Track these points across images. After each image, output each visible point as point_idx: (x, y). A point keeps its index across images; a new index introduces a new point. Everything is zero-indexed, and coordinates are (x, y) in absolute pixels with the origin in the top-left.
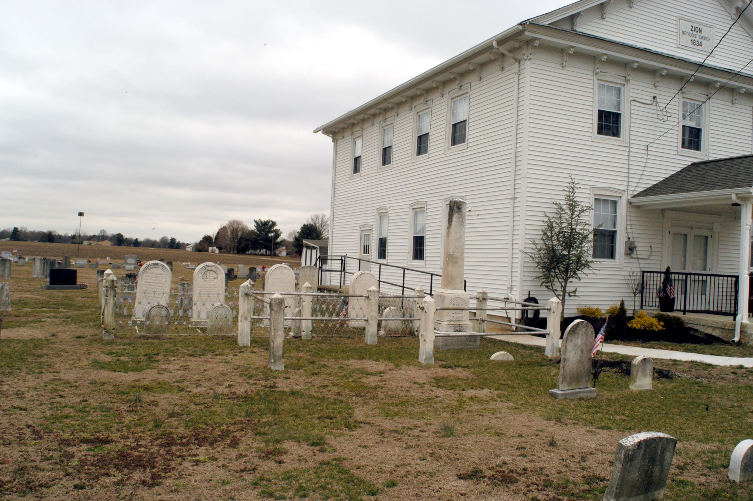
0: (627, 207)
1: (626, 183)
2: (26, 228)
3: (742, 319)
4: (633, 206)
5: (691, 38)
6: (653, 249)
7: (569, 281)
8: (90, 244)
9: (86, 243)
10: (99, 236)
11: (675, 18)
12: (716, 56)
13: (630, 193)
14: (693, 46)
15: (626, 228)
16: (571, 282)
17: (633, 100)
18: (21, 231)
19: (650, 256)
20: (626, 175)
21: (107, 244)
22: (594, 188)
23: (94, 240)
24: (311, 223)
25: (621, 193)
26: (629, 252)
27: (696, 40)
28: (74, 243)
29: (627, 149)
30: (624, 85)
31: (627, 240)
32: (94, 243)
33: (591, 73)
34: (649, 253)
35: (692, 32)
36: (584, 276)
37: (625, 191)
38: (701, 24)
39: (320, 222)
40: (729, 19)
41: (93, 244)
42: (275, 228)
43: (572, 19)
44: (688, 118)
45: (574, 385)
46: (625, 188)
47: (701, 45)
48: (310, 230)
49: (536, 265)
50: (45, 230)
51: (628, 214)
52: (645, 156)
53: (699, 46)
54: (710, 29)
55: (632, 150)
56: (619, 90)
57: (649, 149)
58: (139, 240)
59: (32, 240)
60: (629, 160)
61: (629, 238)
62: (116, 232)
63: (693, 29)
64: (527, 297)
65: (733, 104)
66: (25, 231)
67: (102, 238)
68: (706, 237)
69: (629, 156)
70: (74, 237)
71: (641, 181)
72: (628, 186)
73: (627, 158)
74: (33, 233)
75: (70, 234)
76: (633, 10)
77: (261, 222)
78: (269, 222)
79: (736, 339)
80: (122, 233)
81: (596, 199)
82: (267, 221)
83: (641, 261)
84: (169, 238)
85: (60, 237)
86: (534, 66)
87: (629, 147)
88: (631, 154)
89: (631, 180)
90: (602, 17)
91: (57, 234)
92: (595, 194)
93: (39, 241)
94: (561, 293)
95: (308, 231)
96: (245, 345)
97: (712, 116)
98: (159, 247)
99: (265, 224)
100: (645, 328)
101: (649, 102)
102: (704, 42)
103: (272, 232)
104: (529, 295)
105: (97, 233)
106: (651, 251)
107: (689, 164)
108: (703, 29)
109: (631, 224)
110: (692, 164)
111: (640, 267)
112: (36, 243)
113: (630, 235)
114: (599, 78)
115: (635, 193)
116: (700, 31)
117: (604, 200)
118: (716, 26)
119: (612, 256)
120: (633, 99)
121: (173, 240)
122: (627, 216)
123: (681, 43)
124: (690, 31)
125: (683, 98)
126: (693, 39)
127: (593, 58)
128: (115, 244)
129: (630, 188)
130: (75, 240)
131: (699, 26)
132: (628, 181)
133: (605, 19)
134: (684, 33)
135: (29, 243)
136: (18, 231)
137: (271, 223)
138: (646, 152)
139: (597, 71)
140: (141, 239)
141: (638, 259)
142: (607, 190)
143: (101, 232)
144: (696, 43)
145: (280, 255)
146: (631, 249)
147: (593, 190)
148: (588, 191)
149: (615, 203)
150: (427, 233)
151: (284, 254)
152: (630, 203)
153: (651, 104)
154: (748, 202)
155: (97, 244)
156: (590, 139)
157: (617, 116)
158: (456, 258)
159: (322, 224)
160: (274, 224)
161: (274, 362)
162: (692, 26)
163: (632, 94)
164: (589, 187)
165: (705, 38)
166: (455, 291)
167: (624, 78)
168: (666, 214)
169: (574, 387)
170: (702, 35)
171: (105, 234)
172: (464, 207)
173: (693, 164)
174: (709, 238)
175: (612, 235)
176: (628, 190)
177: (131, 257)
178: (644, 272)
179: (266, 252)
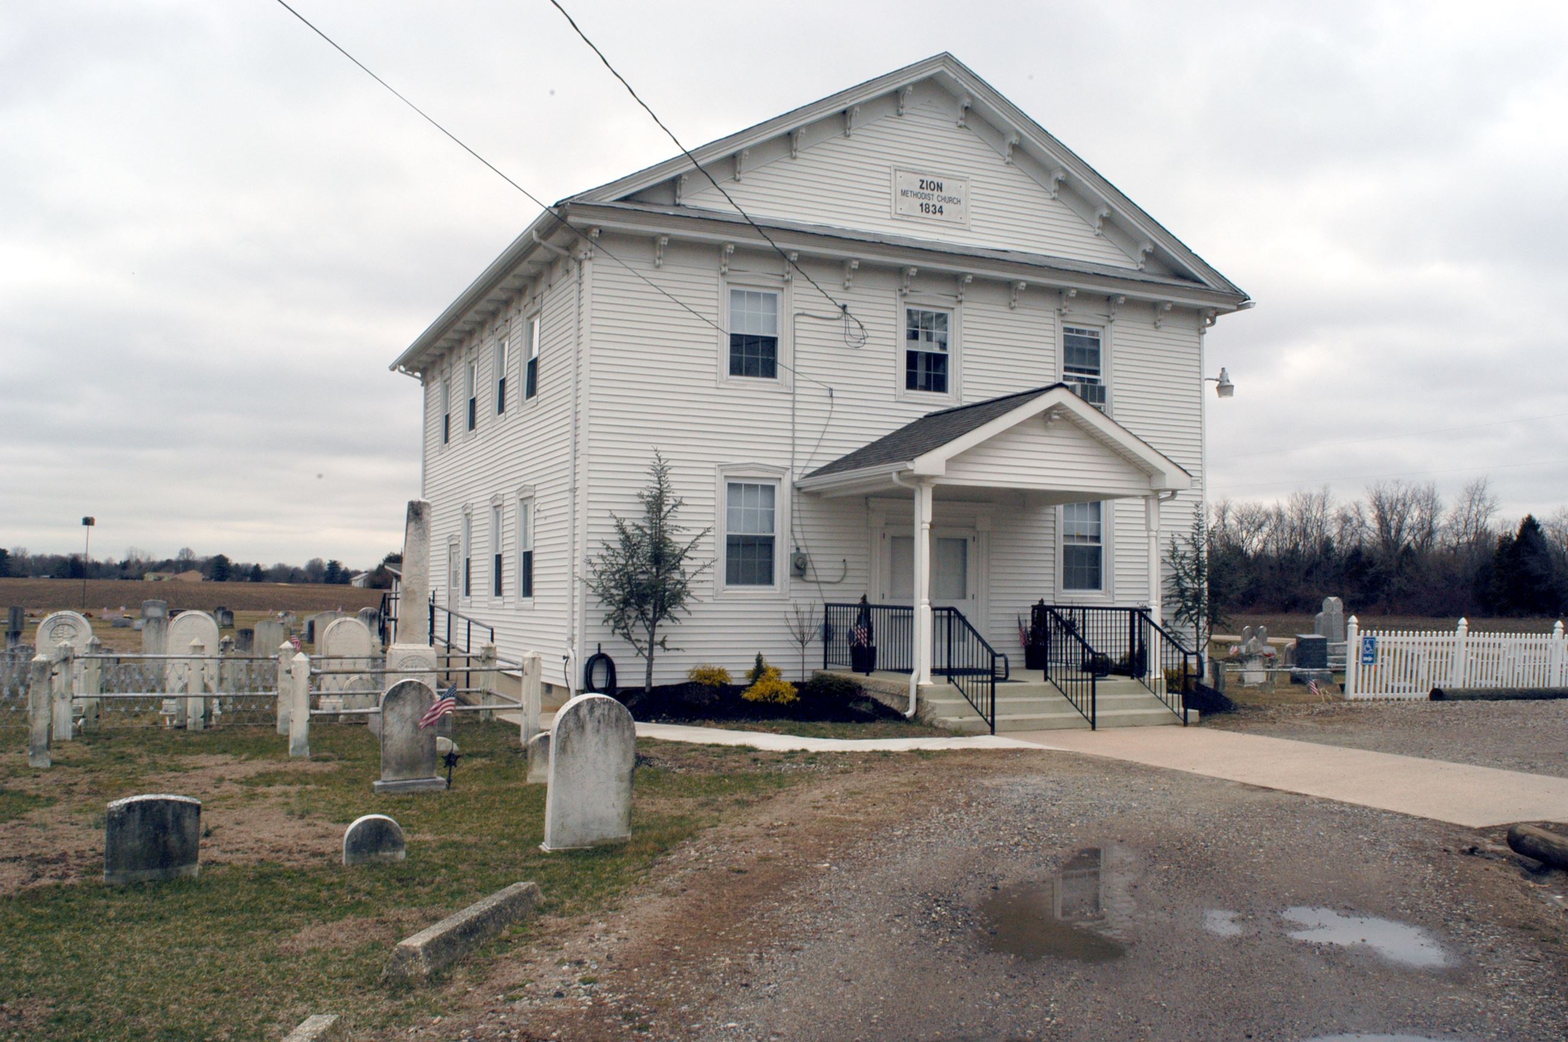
0: (792, 496)
1: (790, 456)
2: (24, 551)
3: (919, 679)
4: (806, 493)
5: (921, 201)
6: (849, 566)
7: (658, 623)
8: (160, 579)
9: (150, 577)
10: (178, 562)
11: (887, 170)
12: (973, 229)
13: (798, 471)
14: (924, 214)
15: (792, 531)
16: (660, 626)
17: (798, 314)
18: (15, 558)
19: (844, 577)
20: (790, 441)
21: (194, 577)
22: (722, 466)
23: (170, 571)
25: (780, 473)
26: (797, 572)
27: (931, 203)
28: (127, 578)
29: (790, 398)
30: (782, 289)
31: (794, 551)
32: (167, 577)
33: (714, 274)
34: (841, 573)
35: (921, 191)
36: (686, 615)
37: (787, 469)
38: (939, 176)
40: (1002, 163)
41: (166, 579)
43: (673, 184)
44: (922, 337)
45: (406, 774)
46: (787, 464)
47: (941, 212)
49: (599, 599)
50: (65, 552)
51: (796, 507)
52: (829, 408)
53: (938, 214)
54: (960, 183)
55: (798, 398)
56: (773, 297)
57: (835, 394)
58: (263, 569)
59: (38, 574)
60: (793, 415)
61: (798, 549)
62: (213, 553)
63: (924, 185)
64: (596, 652)
65: (1012, 308)
66: (22, 557)
67: (185, 564)
68: (964, 541)
69: (793, 409)
70: (125, 565)
71: (820, 450)
72: (793, 459)
73: (790, 412)
74: (40, 560)
75: (118, 559)
76: (797, 162)
79: (909, 713)
80: (227, 555)
81: (730, 485)
83: (823, 587)
84: (326, 561)
85: (97, 565)
86: (597, 269)
87: (793, 394)
88: (797, 405)
89: (797, 449)
90: (734, 178)
91: (89, 561)
92: (726, 477)
93: (52, 577)
94: (647, 646)
96: (62, 738)
97: (966, 331)
98: (306, 581)
100: (765, 698)
101: (835, 316)
102: (946, 207)
104: (599, 649)
105: (174, 556)
106: (846, 569)
107: (921, 416)
108: (945, 184)
109: (801, 525)
110: (926, 417)
111: (822, 598)
112: (45, 581)
113: (800, 543)
114: (730, 280)
115: (809, 471)
116: (940, 187)
117: (748, 486)
118: (972, 177)
119: (768, 579)
120: (801, 311)
121: (334, 565)
122: (792, 510)
123: (899, 211)
124: (917, 189)
125: (905, 303)
126: (925, 202)
127: (716, 249)
128: (211, 578)
129: (796, 463)
130: (127, 573)
131: (936, 180)
132: (793, 452)
133: (742, 182)
134: (904, 193)
135: (31, 581)
136: (8, 557)
138: (829, 401)
139: (724, 269)
140: (268, 564)
141: (818, 583)
142: (751, 469)
143: (181, 554)
144: (932, 209)
146: (800, 569)
147: (722, 471)
148: (712, 473)
149: (772, 489)
150: (506, 548)
152: (797, 489)
153: (838, 319)
154: (923, 485)
155: (173, 580)
156: (713, 384)
157: (771, 343)
158: (413, 592)
161: (33, 756)
162: (922, 181)
163: (798, 304)
164: (713, 465)
165: (950, 200)
166: (411, 646)
167: (781, 278)
168: (872, 505)
169: (408, 776)
170: (943, 194)
171: (191, 558)
172: (426, 511)
173: (929, 416)
174: (970, 543)
175: (768, 543)
176: (792, 466)
177: (154, 605)
178: (827, 606)
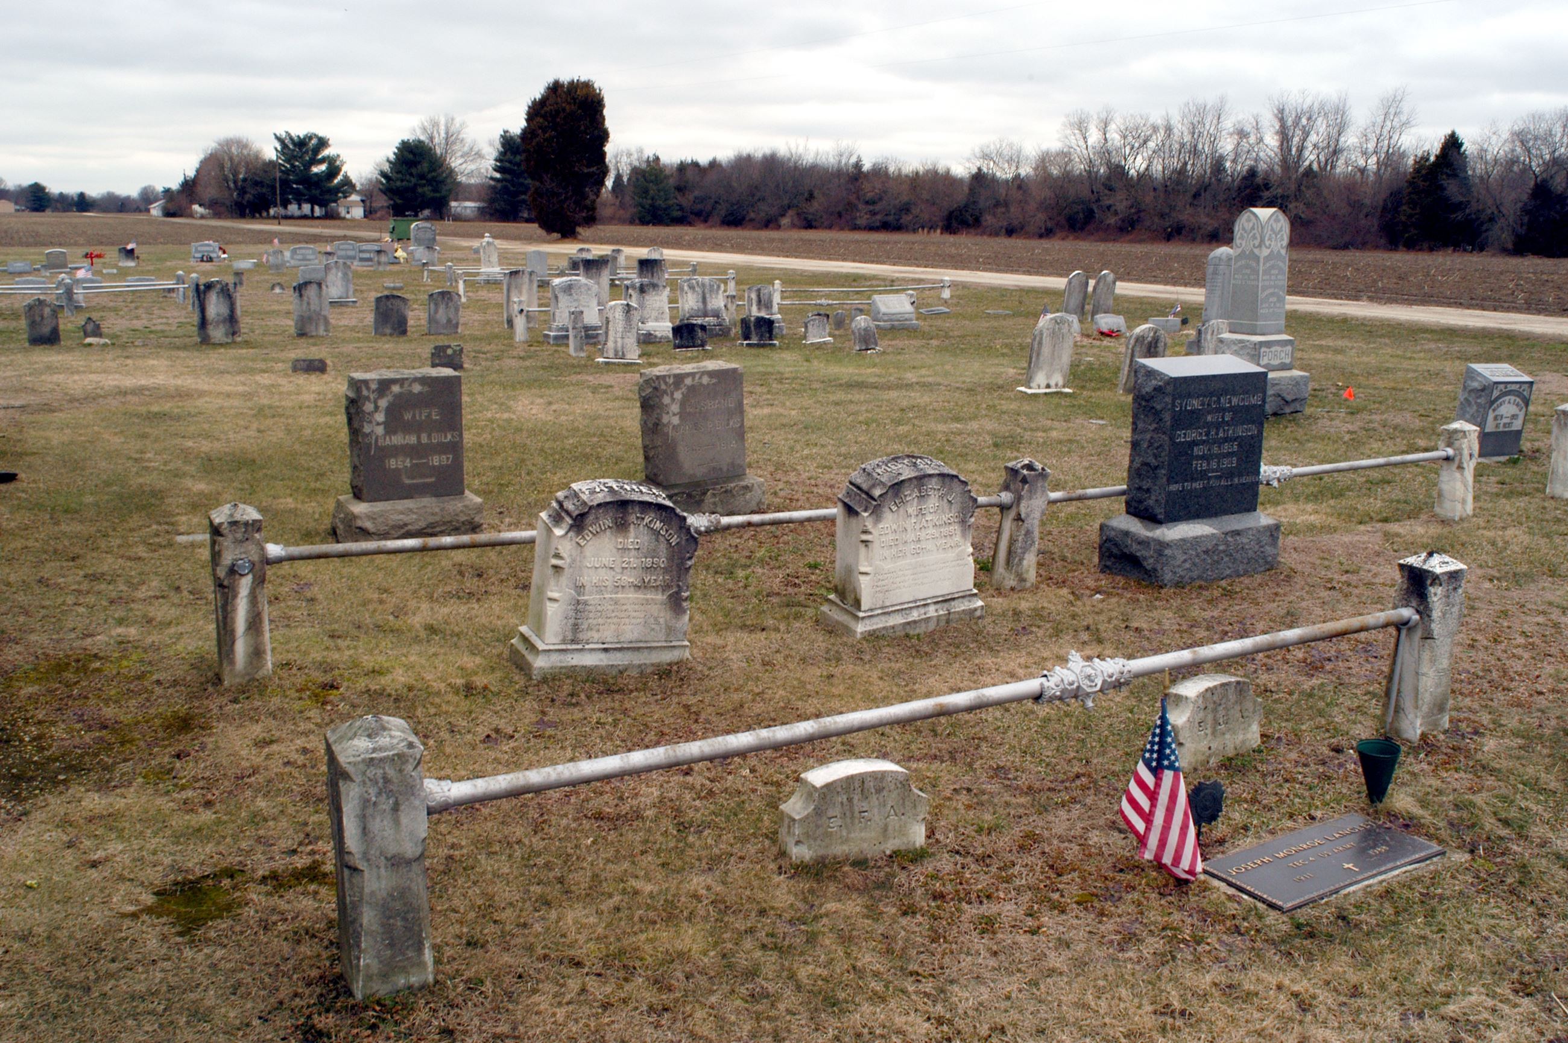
24: (422, 138)
39: (443, 135)
42: (326, 152)
48: (415, 155)
77: (291, 139)
78: (310, 138)
82: (306, 136)
95: (411, 156)
99: (301, 143)
103: (323, 161)
137: (314, 141)
145: (348, 216)
151: (358, 212)
159: (447, 139)
160: (323, 143)
179: (312, 210)
